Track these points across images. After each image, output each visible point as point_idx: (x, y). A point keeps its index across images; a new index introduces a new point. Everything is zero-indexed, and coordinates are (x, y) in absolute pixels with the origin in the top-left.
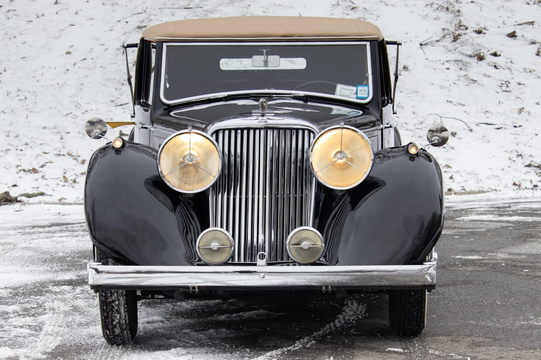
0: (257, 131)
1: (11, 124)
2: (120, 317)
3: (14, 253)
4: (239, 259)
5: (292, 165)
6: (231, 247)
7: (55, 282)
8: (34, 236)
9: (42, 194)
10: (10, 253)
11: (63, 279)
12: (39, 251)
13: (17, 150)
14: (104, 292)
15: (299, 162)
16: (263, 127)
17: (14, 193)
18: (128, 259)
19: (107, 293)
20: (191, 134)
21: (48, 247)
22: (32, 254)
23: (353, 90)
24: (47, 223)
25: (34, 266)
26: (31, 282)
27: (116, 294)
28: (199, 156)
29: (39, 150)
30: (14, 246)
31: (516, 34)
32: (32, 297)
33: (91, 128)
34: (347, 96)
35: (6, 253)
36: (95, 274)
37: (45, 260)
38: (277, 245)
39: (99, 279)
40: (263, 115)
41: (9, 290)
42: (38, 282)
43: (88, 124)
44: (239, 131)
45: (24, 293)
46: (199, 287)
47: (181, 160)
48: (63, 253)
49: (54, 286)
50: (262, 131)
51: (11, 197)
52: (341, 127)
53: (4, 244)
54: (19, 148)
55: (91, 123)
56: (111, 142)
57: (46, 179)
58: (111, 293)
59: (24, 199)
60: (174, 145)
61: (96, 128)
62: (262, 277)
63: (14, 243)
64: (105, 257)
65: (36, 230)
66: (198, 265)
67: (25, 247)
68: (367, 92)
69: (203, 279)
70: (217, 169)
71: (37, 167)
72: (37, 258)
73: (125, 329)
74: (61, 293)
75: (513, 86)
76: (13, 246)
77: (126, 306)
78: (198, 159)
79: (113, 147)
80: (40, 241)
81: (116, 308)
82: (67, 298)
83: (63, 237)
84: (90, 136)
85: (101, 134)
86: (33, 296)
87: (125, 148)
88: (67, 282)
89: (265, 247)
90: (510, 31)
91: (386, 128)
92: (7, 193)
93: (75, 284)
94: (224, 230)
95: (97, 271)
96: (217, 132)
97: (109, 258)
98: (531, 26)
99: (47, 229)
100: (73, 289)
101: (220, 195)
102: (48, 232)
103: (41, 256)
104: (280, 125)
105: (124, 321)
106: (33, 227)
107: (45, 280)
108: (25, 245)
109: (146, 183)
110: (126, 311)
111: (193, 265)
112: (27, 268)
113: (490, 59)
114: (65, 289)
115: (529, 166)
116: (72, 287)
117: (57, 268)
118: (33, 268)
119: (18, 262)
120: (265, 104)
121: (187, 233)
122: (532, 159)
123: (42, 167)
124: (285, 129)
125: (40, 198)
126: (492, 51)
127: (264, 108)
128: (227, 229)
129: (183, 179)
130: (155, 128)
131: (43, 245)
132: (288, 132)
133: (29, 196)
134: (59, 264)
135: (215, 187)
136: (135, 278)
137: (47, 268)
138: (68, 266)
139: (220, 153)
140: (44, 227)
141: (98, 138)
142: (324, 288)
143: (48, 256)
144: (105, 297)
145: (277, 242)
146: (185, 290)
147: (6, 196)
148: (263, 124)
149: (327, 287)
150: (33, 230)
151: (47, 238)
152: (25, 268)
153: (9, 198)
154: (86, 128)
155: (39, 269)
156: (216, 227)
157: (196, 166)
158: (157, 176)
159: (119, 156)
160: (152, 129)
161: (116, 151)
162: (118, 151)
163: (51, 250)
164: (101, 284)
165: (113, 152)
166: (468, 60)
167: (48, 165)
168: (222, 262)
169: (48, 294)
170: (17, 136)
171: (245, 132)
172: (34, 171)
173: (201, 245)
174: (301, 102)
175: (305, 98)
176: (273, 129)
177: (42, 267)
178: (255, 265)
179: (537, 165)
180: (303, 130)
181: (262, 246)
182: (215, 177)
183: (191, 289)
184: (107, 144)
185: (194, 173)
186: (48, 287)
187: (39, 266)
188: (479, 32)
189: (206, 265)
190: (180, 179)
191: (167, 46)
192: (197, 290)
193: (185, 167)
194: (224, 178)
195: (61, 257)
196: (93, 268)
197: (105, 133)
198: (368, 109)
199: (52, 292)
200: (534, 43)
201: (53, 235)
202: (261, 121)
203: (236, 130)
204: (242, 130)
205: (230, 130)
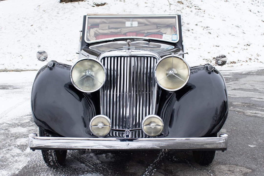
0: (126, 58)
1: (66, 48)
2: (52, 158)
5: (145, 75)
6: (110, 125)
13: (66, 55)
15: (149, 73)
16: (129, 56)
23: (170, 37)
31: (198, 25)
33: (40, 56)
34: (168, 39)
40: (129, 49)
43: (38, 53)
44: (116, 58)
47: (84, 74)
50: (128, 58)
52: (172, 56)
61: (42, 56)
68: (176, 38)
71: (71, 60)
73: (56, 163)
75: (197, 38)
77: (55, 152)
79: (48, 66)
81: (50, 153)
84: (40, 60)
87: (55, 67)
90: (196, 24)
91: (185, 54)
96: (104, 58)
98: (201, 22)
101: (106, 92)
104: (138, 54)
105: (55, 160)
110: (55, 155)
113: (191, 31)
115: (204, 59)
120: (130, 43)
122: (205, 57)
123: (73, 59)
124: (141, 57)
126: (192, 29)
127: (130, 45)
129: (86, 84)
132: (142, 58)
135: (103, 88)
141: (43, 61)
142: (163, 150)
148: (129, 54)
149: (165, 150)
154: (37, 56)
159: (52, 71)
165: (48, 69)
166: (185, 31)
170: (67, 51)
171: (119, 58)
173: (92, 125)
174: (147, 42)
175: (149, 40)
176: (134, 57)
179: (206, 59)
180: (151, 57)
182: (102, 84)
183: (87, 150)
185: (91, 81)
188: (188, 24)
191: (88, 17)
192: (90, 151)
197: (47, 58)
198: (177, 45)
200: (202, 27)
202: (128, 53)
203: (114, 57)
204: (118, 57)
205: (111, 57)
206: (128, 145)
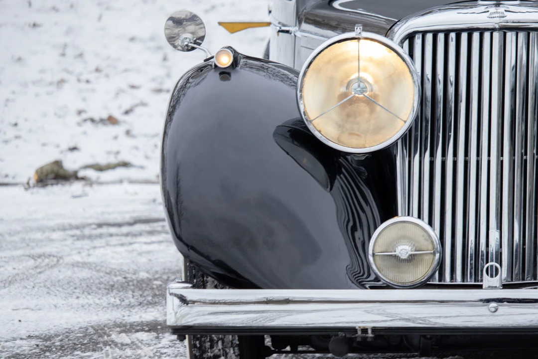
0: (487, 35)
1: (69, 31)
3: (55, 274)
4: (452, 277)
6: (434, 254)
7: (125, 326)
8: (98, 242)
9: (125, 165)
10: (48, 273)
11: (140, 320)
12: (103, 269)
13: (79, 80)
14: (198, 339)
16: (497, 26)
17: (71, 163)
18: (243, 278)
19: (205, 342)
20: (361, 41)
21: (121, 261)
22: (89, 276)
24: (127, 218)
25: (89, 297)
26: (79, 326)
27: (220, 343)
28: (376, 82)
29: (121, 82)
30: (58, 261)
32: (76, 353)
33: (176, 31)
35: (40, 273)
36: (180, 306)
37: (113, 286)
38: (524, 250)
39: (188, 314)
40: (498, 4)
41: (34, 342)
42: (92, 327)
43: (171, 23)
44: (453, 35)
45: (63, 347)
46: (374, 330)
47: (343, 89)
48: (148, 272)
49: (120, 332)
50: (496, 35)
51: (65, 171)
53: (39, 257)
54: (84, 77)
55: (177, 22)
56: (212, 57)
57: (134, 137)
58: (212, 341)
59: (91, 174)
60: (329, 62)
61: (185, 31)
62: (493, 310)
63: (59, 255)
64: (200, 273)
65: (104, 230)
66: (372, 288)
67: (78, 262)
69: (387, 315)
70: (411, 107)
71: (117, 115)
72: (97, 281)
74: (133, 345)
76: (55, 259)
78: (376, 88)
79: (216, 66)
80: (109, 251)
82: (143, 354)
83: (153, 243)
84: (175, 47)
85: (195, 43)
86: (79, 353)
87: (238, 68)
88: (147, 325)
89: (501, 253)
92: (58, 163)
93: (162, 329)
94: (424, 224)
95: (183, 300)
96: (411, 37)
97: (208, 276)
99: (125, 229)
100: (157, 338)
101: (417, 156)
102: (127, 235)
103: (107, 278)
106: (100, 225)
107: (107, 322)
108: (77, 258)
109: (276, 134)
111: (363, 287)
112: (77, 301)
114: (140, 338)
116: (155, 334)
117: (132, 300)
118: (86, 301)
119: (60, 289)
121: (354, 229)
123: (127, 113)
125: (120, 172)
128: (431, 223)
129: (348, 126)
130: (304, 31)
131: (113, 258)
133: (99, 168)
134: (138, 293)
135: (407, 138)
136: (258, 312)
137: (113, 300)
138: (155, 296)
139: (416, 78)
140: (119, 225)
141: (188, 50)
143: (120, 278)
144: (200, 348)
145: (524, 244)
146: (348, 336)
147: (55, 168)
148: (497, 20)
150: (100, 231)
151: (122, 245)
152: (73, 301)
153: (61, 172)
154: (167, 31)
155: (97, 301)
156: (409, 215)
157: (371, 102)
158: (299, 121)
159: (227, 82)
160: (299, 34)
161: (221, 74)
162: (225, 74)
163: (125, 268)
164: (191, 324)
165: (216, 76)
167: (139, 110)
168: (418, 281)
169: (108, 348)
170: (81, 55)
171: (464, 36)
172: (112, 121)
173: (378, 249)
176: (517, 29)
177: (104, 298)
178: (480, 287)
181: (496, 252)
182: (405, 122)
183: (359, 333)
184: (205, 60)
185: (367, 115)
186: (109, 336)
187: (100, 296)
189: (388, 287)
190: (340, 127)
192: (370, 334)
193: (351, 104)
194: (424, 124)
195: (143, 280)
196: (176, 295)
197: (203, 40)
199: (116, 345)
201: (134, 240)
202: (493, 16)
203: (447, 33)
204: (459, 32)
205: (435, 33)
206: (495, 312)
